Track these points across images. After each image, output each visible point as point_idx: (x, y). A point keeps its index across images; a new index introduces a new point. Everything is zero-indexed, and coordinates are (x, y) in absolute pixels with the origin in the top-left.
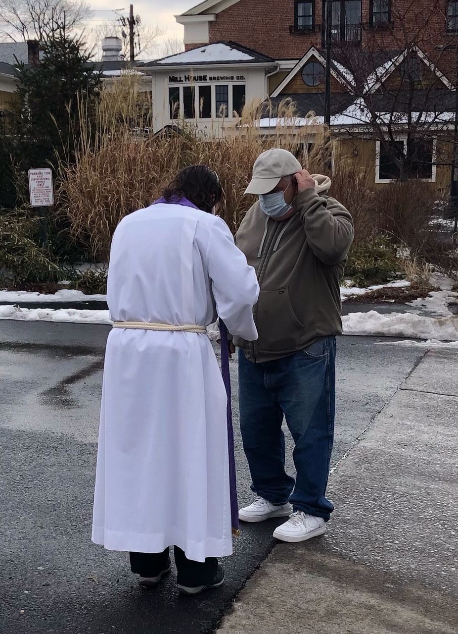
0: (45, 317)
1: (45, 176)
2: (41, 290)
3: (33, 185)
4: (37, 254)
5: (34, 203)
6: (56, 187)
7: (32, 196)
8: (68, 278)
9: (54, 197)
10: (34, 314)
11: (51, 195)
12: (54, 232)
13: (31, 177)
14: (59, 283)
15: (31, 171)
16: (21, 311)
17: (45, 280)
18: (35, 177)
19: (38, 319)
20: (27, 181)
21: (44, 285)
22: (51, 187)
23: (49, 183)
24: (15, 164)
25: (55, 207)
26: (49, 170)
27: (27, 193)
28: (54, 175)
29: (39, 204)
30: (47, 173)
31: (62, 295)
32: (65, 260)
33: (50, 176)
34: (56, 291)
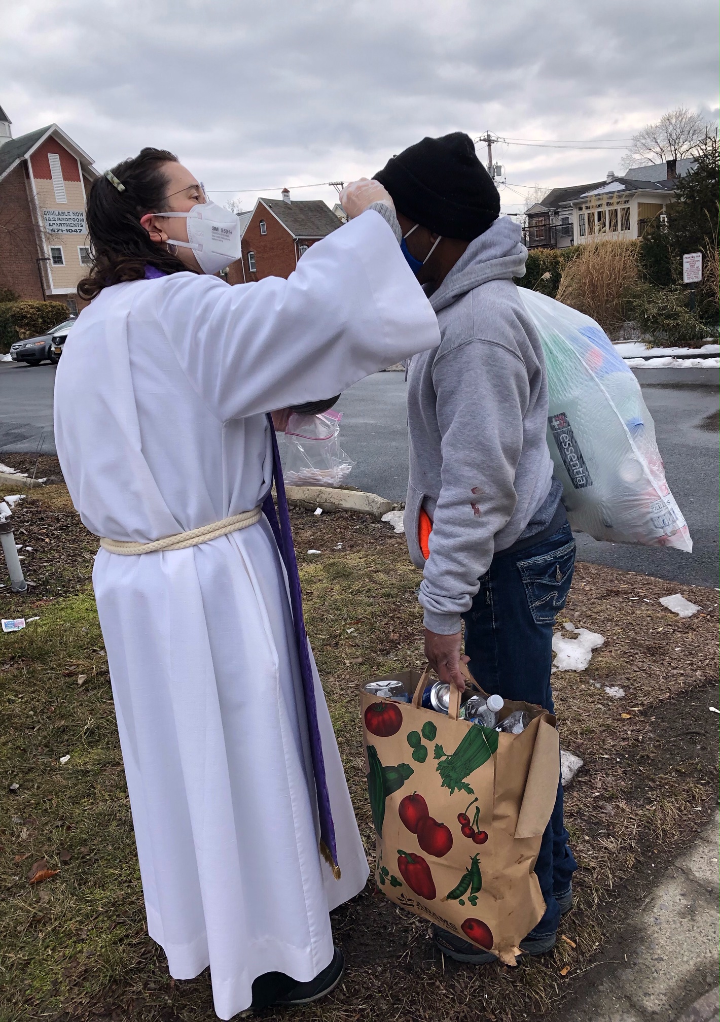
0: (696, 365)
1: (696, 259)
2: (689, 346)
3: (686, 266)
4: (688, 318)
5: (686, 281)
6: (704, 267)
7: (685, 275)
8: (712, 336)
9: (703, 275)
10: (688, 363)
11: (700, 273)
12: (701, 302)
13: (685, 260)
14: (704, 340)
15: (685, 256)
16: (678, 361)
17: (693, 339)
18: (688, 260)
19: (691, 366)
20: (681, 264)
21: (692, 342)
22: (700, 267)
23: (699, 264)
24: (672, 252)
25: (703, 282)
26: (700, 254)
27: (681, 274)
28: (704, 257)
29: (691, 281)
30: (698, 256)
31: (706, 349)
32: (709, 322)
33: (700, 259)
34: (702, 346)
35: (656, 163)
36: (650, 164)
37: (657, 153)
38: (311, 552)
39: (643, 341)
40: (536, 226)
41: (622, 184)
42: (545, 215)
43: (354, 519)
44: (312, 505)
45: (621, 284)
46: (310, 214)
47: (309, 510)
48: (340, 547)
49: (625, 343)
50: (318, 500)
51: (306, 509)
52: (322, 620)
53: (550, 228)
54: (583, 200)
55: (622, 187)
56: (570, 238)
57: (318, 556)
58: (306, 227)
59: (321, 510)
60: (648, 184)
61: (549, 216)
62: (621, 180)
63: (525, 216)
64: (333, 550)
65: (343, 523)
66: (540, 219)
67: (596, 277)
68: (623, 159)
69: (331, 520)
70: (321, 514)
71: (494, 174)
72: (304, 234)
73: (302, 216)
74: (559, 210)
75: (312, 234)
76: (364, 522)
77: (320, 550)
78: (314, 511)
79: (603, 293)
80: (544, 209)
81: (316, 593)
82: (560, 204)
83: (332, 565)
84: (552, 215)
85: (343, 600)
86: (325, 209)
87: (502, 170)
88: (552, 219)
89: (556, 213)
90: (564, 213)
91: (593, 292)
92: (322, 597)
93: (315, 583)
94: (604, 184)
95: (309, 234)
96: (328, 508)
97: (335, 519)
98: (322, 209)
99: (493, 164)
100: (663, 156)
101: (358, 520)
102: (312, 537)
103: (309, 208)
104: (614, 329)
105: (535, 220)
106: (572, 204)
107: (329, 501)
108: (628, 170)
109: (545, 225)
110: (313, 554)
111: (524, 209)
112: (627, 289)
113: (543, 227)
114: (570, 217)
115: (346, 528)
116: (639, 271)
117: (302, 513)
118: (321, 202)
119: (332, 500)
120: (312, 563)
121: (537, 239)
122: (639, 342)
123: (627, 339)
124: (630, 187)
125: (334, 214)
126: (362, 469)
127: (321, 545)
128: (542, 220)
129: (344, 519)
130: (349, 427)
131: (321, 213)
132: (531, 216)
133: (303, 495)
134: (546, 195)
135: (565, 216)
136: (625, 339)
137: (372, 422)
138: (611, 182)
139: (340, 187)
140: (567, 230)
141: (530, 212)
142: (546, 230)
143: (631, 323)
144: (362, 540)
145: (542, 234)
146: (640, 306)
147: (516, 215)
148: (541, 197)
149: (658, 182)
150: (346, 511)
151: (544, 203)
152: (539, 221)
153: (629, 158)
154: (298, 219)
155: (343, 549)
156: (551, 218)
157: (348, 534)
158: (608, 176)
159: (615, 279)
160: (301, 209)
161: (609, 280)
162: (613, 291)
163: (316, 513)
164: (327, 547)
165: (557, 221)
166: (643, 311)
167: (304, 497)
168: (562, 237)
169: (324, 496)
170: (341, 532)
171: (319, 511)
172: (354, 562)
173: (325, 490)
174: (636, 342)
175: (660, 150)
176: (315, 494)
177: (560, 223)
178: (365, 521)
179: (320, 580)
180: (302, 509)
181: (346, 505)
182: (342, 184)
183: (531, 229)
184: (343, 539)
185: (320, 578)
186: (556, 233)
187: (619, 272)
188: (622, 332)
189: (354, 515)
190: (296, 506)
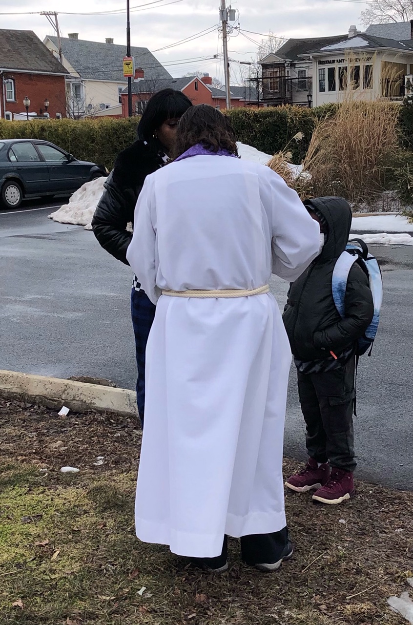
35: (398, 22)
36: (391, 21)
37: (398, 11)
38: (66, 469)
39: (405, 214)
40: (270, 78)
41: (365, 40)
42: (281, 66)
43: (111, 424)
44: (56, 403)
45: (381, 150)
46: (18, 44)
47: (50, 409)
48: (101, 463)
49: (385, 215)
50: (63, 397)
51: (47, 408)
52: (100, 571)
53: (285, 81)
54: (323, 54)
55: (365, 43)
56: (307, 93)
57: (76, 475)
58: (12, 59)
59: (68, 410)
60: (391, 42)
61: (285, 67)
62: (364, 36)
63: (257, 66)
64: (93, 467)
65: (100, 429)
66: (275, 70)
67: (354, 141)
68: (363, 13)
69: (82, 423)
70: (68, 415)
71: (227, 18)
72: (9, 66)
73: (8, 46)
74: (296, 62)
75: (19, 67)
76: (124, 427)
77: (77, 467)
78: (59, 411)
79: (361, 159)
80: (280, 60)
81: (84, 531)
82: (299, 56)
83: (98, 489)
84: (287, 66)
85: (122, 542)
86: (36, 41)
87: (236, 14)
88: (288, 71)
89: (292, 65)
90: (301, 66)
91: (351, 157)
92: (93, 538)
93: (80, 515)
94: (345, 38)
95: (16, 66)
96: (76, 407)
97: (87, 423)
98: (32, 40)
99: (226, 7)
100: (404, 14)
101: (117, 424)
102: (63, 448)
103: (17, 38)
104: (372, 199)
105: (269, 72)
106: (311, 57)
107: (78, 399)
108: (368, 25)
109: (280, 77)
110: (69, 473)
111: (256, 59)
112: (386, 156)
113: (278, 80)
114: (307, 70)
115: (104, 435)
116: (400, 137)
117: (43, 413)
118: (31, 33)
119: (82, 397)
120: (69, 485)
121: (271, 91)
122: (401, 215)
123: (386, 210)
124: (373, 44)
125: (45, 46)
126: (110, 355)
127: (77, 460)
128: (277, 72)
129: (99, 422)
130: (84, 300)
131: (30, 45)
132: (265, 66)
133: (44, 389)
134: (281, 45)
135: (302, 69)
136: (384, 210)
137: (112, 294)
138: (353, 37)
139: (53, 17)
140: (304, 84)
141: (265, 62)
142: (280, 83)
143: (390, 193)
144: (129, 454)
145: (277, 86)
146: (402, 176)
147: (250, 64)
148: (276, 47)
149: (401, 42)
150: (101, 412)
151: (278, 53)
152: (274, 72)
153: (369, 12)
154: (4, 50)
155: (106, 467)
156: (286, 70)
157: (109, 445)
158: (350, 31)
159: (374, 144)
160: (8, 39)
161: (368, 145)
162: (371, 157)
163: (60, 413)
164: (86, 462)
165: (293, 74)
166: (405, 181)
167: (45, 392)
168: (298, 91)
169: (72, 393)
170: (99, 442)
171: (64, 411)
172: (125, 486)
173: (73, 384)
174: (397, 215)
175: (401, 8)
176: (60, 389)
177: (296, 76)
178: (127, 427)
179: (85, 512)
180: (42, 407)
181: (101, 404)
182: (55, 14)
183: (265, 80)
184: (103, 452)
185: (85, 508)
186: (291, 86)
187: (379, 137)
188: (381, 203)
189: (111, 417)
190: (34, 404)
